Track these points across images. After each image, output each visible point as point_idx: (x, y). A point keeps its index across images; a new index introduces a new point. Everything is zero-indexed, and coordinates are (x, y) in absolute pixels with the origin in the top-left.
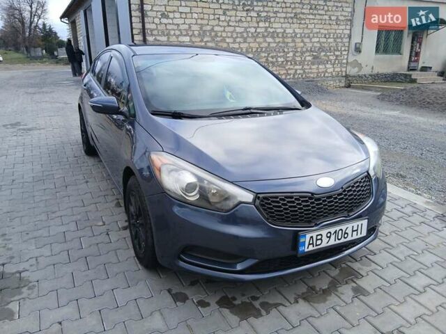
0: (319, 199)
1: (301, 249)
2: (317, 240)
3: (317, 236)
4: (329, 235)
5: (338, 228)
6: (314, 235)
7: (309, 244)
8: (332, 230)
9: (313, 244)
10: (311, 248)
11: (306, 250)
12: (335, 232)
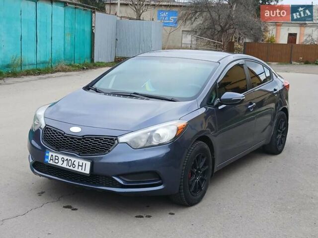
0: (66, 137)
1: (46, 160)
2: (55, 159)
3: (56, 156)
4: (63, 159)
5: (69, 158)
6: (54, 154)
7: (51, 159)
8: (66, 157)
9: (53, 160)
10: (51, 162)
11: (49, 162)
12: (67, 160)
